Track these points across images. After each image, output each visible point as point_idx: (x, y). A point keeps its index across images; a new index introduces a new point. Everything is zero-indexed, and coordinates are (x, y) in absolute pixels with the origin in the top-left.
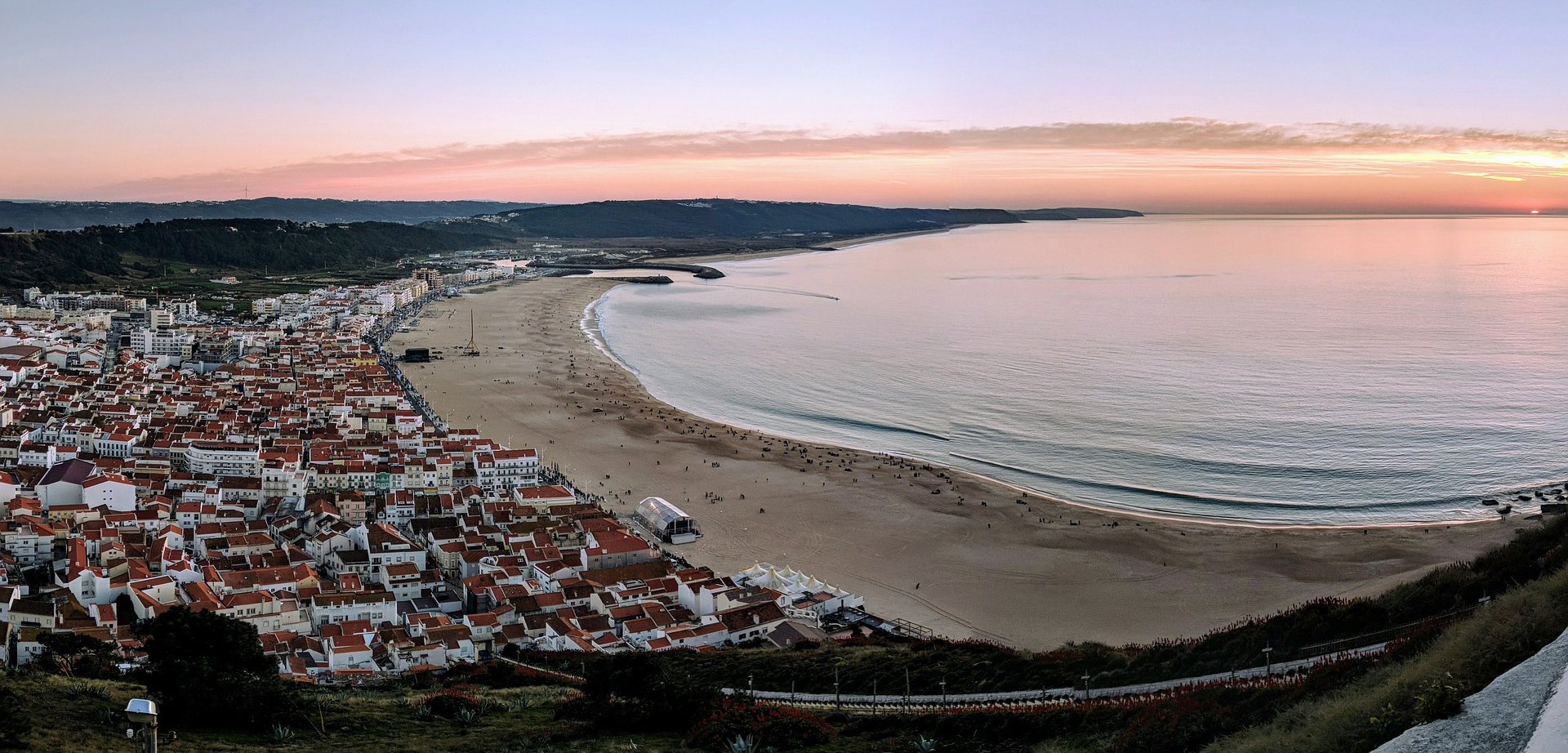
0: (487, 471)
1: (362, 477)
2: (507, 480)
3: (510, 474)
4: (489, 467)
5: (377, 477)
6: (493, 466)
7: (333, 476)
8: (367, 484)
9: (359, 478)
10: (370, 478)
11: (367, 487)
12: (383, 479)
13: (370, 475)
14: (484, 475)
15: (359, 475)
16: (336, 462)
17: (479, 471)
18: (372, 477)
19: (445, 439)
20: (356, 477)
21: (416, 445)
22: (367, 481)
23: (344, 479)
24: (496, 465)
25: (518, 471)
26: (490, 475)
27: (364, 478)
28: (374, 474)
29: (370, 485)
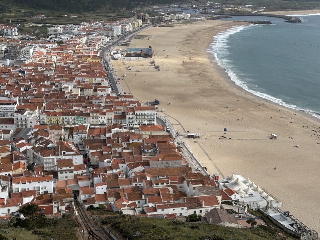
0: (131, 117)
1: (69, 118)
2: (141, 122)
3: (142, 118)
4: (132, 115)
5: (76, 118)
6: (134, 114)
7: (54, 117)
8: (72, 122)
9: (67, 119)
10: (73, 119)
11: (71, 123)
12: (79, 119)
13: (73, 117)
14: (130, 118)
15: (67, 117)
16: (57, 111)
17: (127, 116)
18: (74, 118)
19: (117, 100)
20: (66, 118)
21: (101, 102)
22: (71, 120)
23: (60, 119)
24: (135, 114)
25: (146, 117)
26: (132, 118)
27: (70, 118)
28: (75, 117)
29: (73, 122)
